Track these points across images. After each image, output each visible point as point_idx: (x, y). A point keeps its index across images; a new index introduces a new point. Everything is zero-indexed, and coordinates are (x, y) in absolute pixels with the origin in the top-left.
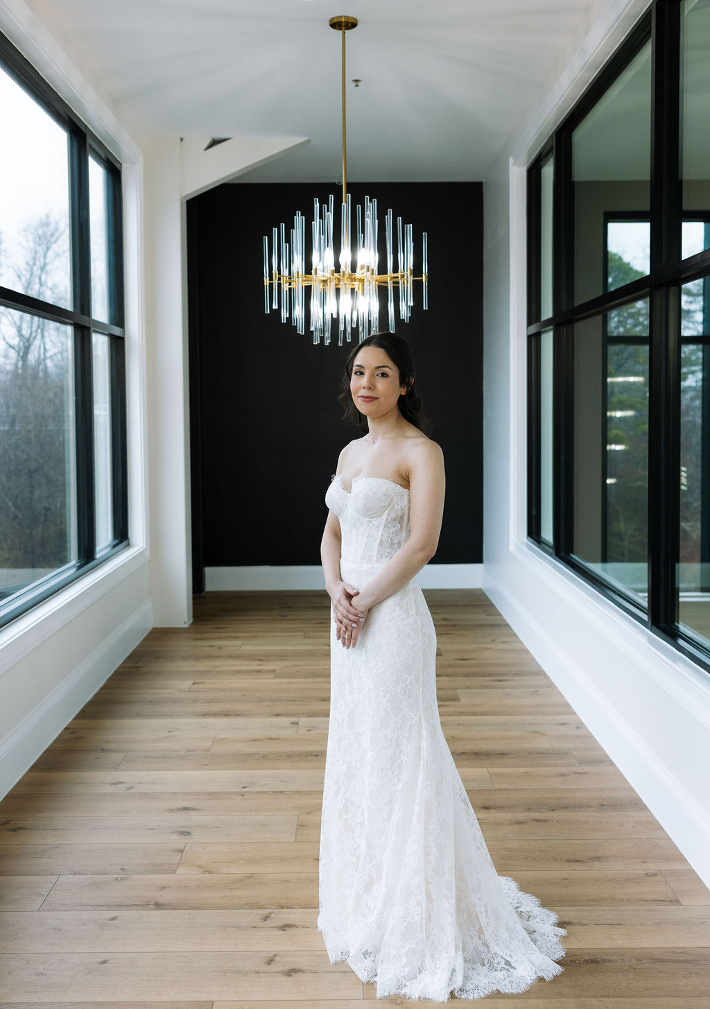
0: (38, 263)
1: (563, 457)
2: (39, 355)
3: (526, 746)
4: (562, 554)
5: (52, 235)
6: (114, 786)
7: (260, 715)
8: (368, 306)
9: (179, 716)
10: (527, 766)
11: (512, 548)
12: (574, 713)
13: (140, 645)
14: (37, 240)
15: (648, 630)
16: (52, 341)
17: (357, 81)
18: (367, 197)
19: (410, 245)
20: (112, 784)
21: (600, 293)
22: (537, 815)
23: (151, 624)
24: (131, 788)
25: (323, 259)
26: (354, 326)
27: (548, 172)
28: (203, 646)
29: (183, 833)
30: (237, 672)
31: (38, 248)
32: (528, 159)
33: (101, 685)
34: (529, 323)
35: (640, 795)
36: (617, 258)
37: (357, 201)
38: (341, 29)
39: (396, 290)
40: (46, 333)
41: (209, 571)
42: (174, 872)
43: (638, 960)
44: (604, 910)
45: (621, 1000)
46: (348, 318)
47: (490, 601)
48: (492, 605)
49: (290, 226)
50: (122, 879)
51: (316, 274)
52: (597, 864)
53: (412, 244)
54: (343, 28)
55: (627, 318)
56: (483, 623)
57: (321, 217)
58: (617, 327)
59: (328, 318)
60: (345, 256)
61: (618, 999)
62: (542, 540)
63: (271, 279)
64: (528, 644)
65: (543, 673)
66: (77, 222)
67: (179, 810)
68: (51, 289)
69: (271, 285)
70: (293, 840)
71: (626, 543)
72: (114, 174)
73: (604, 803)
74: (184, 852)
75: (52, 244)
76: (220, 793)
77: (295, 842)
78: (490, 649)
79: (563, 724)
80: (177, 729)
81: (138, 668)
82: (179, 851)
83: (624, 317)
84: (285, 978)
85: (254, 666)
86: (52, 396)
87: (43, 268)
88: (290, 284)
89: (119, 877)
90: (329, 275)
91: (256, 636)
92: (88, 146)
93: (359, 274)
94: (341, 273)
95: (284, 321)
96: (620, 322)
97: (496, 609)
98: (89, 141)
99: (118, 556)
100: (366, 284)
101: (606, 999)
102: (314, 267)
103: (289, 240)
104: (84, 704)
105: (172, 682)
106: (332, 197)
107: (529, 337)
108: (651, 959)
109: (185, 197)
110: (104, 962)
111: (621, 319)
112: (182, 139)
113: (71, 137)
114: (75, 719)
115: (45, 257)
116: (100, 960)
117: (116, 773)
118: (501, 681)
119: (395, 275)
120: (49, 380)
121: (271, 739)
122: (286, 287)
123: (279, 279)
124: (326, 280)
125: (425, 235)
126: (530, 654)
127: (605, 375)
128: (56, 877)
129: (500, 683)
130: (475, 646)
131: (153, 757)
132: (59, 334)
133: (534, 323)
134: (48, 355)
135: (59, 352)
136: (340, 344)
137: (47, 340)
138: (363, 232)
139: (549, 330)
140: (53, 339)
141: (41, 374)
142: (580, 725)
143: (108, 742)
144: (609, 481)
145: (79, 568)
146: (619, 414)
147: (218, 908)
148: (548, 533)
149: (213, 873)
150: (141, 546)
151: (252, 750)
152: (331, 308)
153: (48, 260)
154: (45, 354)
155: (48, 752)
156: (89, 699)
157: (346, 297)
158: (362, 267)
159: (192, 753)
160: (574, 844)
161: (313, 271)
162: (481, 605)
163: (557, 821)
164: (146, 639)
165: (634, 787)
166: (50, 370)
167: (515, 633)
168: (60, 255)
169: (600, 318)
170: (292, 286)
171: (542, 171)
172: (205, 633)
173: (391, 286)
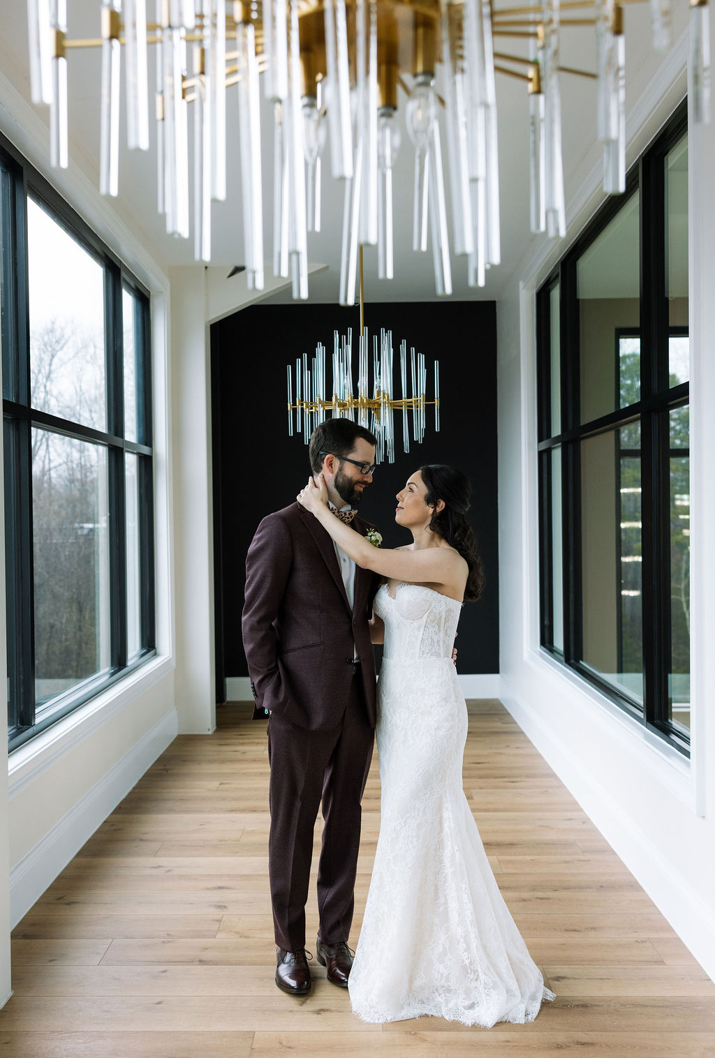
0: (43, 371)
3: (535, 837)
4: (572, 661)
5: (57, 342)
6: (154, 869)
9: (210, 812)
10: (535, 855)
11: (526, 656)
12: (582, 810)
13: (167, 750)
14: (43, 347)
15: (643, 727)
16: (56, 451)
18: (383, 329)
19: (423, 373)
20: (152, 868)
21: (611, 409)
22: (541, 894)
23: (176, 731)
24: (170, 871)
27: (555, 296)
28: (228, 751)
29: (220, 907)
30: (261, 774)
32: (538, 283)
34: (540, 440)
37: (374, 332)
39: (410, 413)
40: (50, 443)
41: (229, 681)
42: (215, 937)
43: (622, 1005)
44: (595, 968)
45: (604, 1033)
47: (506, 710)
48: (508, 714)
49: (312, 355)
50: (168, 942)
51: (336, 399)
52: (593, 933)
56: (498, 730)
57: (340, 346)
61: (601, 1033)
62: (554, 649)
63: (294, 403)
64: (541, 751)
65: (554, 776)
67: (214, 888)
68: (56, 398)
69: (295, 411)
72: (143, 300)
73: (604, 885)
74: (222, 922)
76: (251, 875)
78: (504, 754)
79: (570, 819)
80: (208, 822)
81: (166, 770)
82: (217, 921)
84: (315, 1016)
86: (56, 507)
87: (48, 377)
89: (166, 940)
90: (348, 399)
92: (122, 279)
93: (376, 398)
94: (360, 398)
97: (512, 717)
98: (123, 275)
99: (146, 664)
100: (383, 407)
101: (591, 1033)
102: (334, 393)
103: (310, 368)
105: (197, 783)
106: (350, 330)
107: (540, 454)
108: (634, 1005)
109: (209, 322)
110: (160, 1003)
112: (206, 268)
113: (107, 273)
114: (112, 814)
115: (50, 365)
116: (156, 1001)
117: (154, 858)
118: (513, 782)
119: (409, 400)
120: (53, 492)
122: (307, 411)
123: (302, 404)
125: (436, 363)
126: (542, 758)
127: (619, 486)
128: (111, 940)
129: (512, 784)
130: (491, 751)
131: (188, 846)
132: (63, 444)
133: (545, 440)
134: (52, 465)
135: (64, 463)
138: (379, 360)
139: (558, 446)
140: (58, 449)
141: (46, 485)
142: (586, 821)
143: (145, 833)
145: (113, 674)
147: (254, 964)
148: (559, 643)
149: (249, 938)
150: (168, 656)
153: (53, 367)
154: (49, 464)
156: (123, 797)
158: (379, 393)
159: (224, 843)
160: (573, 917)
161: (333, 396)
162: (497, 714)
163: (559, 900)
164: (172, 745)
165: (631, 871)
166: (54, 481)
167: (529, 739)
168: (65, 363)
169: (612, 434)
170: (313, 410)
171: (551, 294)
172: (228, 739)
173: (405, 409)
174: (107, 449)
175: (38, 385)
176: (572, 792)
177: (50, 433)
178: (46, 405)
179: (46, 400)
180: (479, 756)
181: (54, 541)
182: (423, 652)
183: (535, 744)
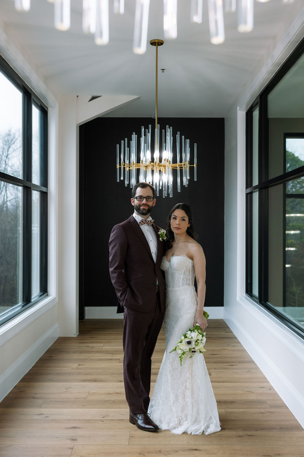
0: (4, 154)
1: (263, 254)
2: (4, 200)
3: (244, 398)
4: (263, 302)
5: (12, 140)
6: (39, 416)
7: (112, 381)
8: (167, 178)
9: (72, 381)
10: (244, 408)
11: (238, 299)
12: (268, 382)
13: (52, 345)
14: (5, 142)
16: (10, 193)
17: (163, 70)
18: (167, 126)
19: (188, 150)
20: (38, 415)
21: (281, 173)
22: (249, 433)
23: (58, 335)
24: (47, 417)
25: (146, 156)
26: (161, 188)
27: (256, 114)
28: (84, 346)
29: (73, 440)
30: (101, 360)
31: (5, 146)
32: (247, 107)
33: (33, 365)
34: (247, 188)
35: (300, 423)
36: (291, 154)
37: (163, 128)
38: (156, 46)
39: (181, 171)
40: (7, 189)
41: (87, 308)
46: (158, 184)
47: (227, 325)
48: (228, 327)
49: (130, 139)
51: (142, 163)
53: (189, 149)
54: (157, 45)
55: (297, 184)
56: (224, 336)
57: (145, 135)
58: (292, 189)
60: (157, 154)
62: (253, 295)
63: (120, 165)
64: (246, 347)
65: (253, 362)
66: (26, 136)
67: (71, 428)
68: (11, 167)
69: (120, 168)
70: (127, 443)
71: (296, 297)
72: (44, 113)
73: (282, 427)
74: (73, 450)
75: (12, 145)
76: (91, 420)
77: (129, 444)
78: (227, 349)
79: (263, 387)
80: (70, 388)
81: (51, 357)
82: (70, 448)
83: (295, 183)
85: (109, 356)
86: (10, 220)
87: (7, 157)
88: (129, 168)
90: (148, 163)
91: (110, 342)
92: (32, 100)
93: (163, 163)
94: (155, 162)
95: (126, 185)
96: (293, 186)
97: (230, 329)
98: (33, 97)
99: (42, 300)
100: (167, 168)
102: (141, 160)
103: (129, 146)
104: (24, 375)
105: (67, 364)
106: (150, 126)
107: (247, 194)
109: (78, 124)
111: (294, 184)
112: (78, 96)
113: (24, 95)
114: (20, 382)
115: (8, 151)
117: (39, 409)
118: (232, 365)
119: (181, 164)
120: (8, 212)
121: (117, 393)
122: (127, 169)
123: (124, 165)
124: (147, 166)
125: (195, 145)
126: (247, 352)
127: (285, 213)
129: (232, 367)
130: (220, 348)
131: (58, 402)
132: (14, 189)
133: (249, 188)
134: (8, 199)
135: (14, 198)
137: (8, 192)
138: (165, 143)
139: (256, 191)
140: (11, 191)
141: (5, 209)
142: (271, 388)
143: (36, 394)
144: (287, 266)
145: (23, 306)
146: (292, 232)
148: (256, 292)
150: (54, 296)
151: (108, 399)
152: (149, 178)
153: (9, 152)
154: (7, 199)
155: (6, 398)
156: (27, 372)
157: (157, 175)
158: (165, 160)
159: (78, 400)
160: (267, 447)
161: (141, 162)
162: (223, 327)
163: (259, 436)
164: (55, 342)
166: (9, 207)
167: (239, 342)
168: (15, 150)
169: (282, 185)
170: (130, 169)
171: (253, 113)
172: (85, 340)
173: (178, 169)
174: (23, 188)
175: (2, 161)
176: (263, 372)
177: (8, 184)
178: (6, 170)
179: (6, 168)
180: (213, 350)
181: (8, 236)
182: (183, 284)
183: (242, 344)
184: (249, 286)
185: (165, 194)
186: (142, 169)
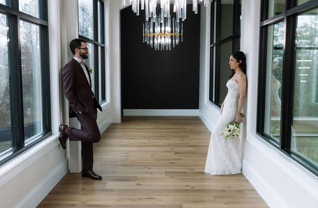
7: (141, 139)
8: (168, 41)
11: (205, 103)
19: (178, 26)
20: (109, 149)
24: (114, 150)
25: (158, 29)
26: (165, 45)
29: (127, 156)
30: (134, 132)
34: (211, 44)
39: (175, 36)
41: (124, 110)
42: (126, 161)
46: (163, 44)
51: (156, 33)
56: (198, 123)
59: (158, 43)
60: (163, 29)
63: (145, 34)
67: (125, 153)
69: (145, 36)
72: (102, 4)
74: (128, 159)
76: (133, 151)
89: (115, 162)
90: (159, 33)
93: (166, 33)
94: (162, 33)
95: (148, 44)
100: (168, 35)
102: (155, 31)
103: (149, 24)
107: (211, 48)
109: (120, 9)
110: (115, 172)
119: (175, 33)
121: (144, 143)
122: (148, 36)
124: (158, 35)
125: (182, 24)
130: (195, 127)
136: (161, 50)
138: (167, 22)
148: (214, 100)
149: (134, 162)
150: (108, 102)
152: (159, 41)
157: (163, 39)
162: (198, 120)
164: (110, 125)
172: (125, 124)
173: (174, 36)
174: (94, 45)
184: (211, 96)
185: (167, 49)
186: (156, 36)
